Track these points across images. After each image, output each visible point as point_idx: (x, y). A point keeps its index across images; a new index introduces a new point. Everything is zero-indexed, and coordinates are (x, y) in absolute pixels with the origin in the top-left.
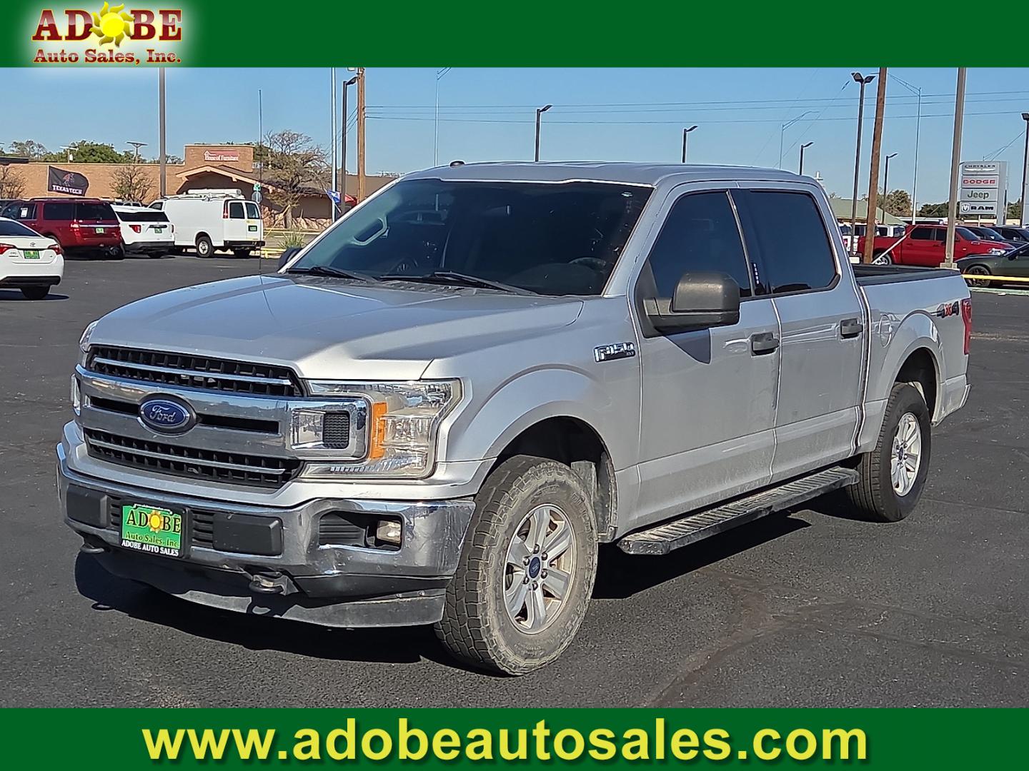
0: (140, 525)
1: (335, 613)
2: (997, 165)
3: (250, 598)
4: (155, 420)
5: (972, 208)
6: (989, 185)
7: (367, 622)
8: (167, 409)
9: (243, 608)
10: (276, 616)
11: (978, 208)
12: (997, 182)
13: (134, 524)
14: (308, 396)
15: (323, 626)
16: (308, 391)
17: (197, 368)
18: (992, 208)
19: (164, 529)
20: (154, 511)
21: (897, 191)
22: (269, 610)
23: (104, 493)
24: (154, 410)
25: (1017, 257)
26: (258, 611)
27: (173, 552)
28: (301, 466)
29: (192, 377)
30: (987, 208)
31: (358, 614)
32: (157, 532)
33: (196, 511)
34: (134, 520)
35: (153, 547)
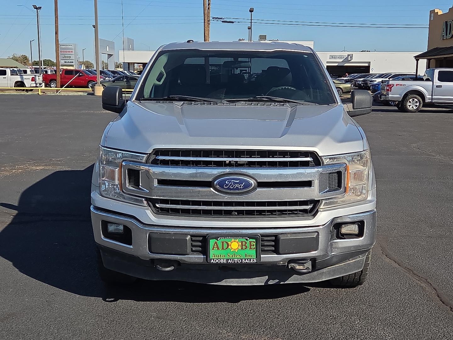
0: (223, 249)
1: (318, 275)
2: (73, 45)
3: (267, 276)
4: (229, 189)
5: (65, 62)
6: (71, 53)
7: (332, 276)
8: (238, 181)
9: (262, 282)
10: (282, 283)
11: (67, 62)
12: (74, 52)
13: (218, 249)
14: (323, 165)
15: (310, 283)
16: (323, 163)
17: (241, 156)
18: (73, 62)
19: (242, 249)
20: (233, 240)
21: (23, 55)
22: (278, 281)
23: (187, 234)
24: (227, 183)
25: (116, 82)
26: (271, 282)
27: (252, 261)
28: (320, 202)
29: (236, 162)
30: (71, 62)
31: (329, 273)
32: (236, 251)
33: (263, 235)
34: (218, 247)
35: (236, 260)
